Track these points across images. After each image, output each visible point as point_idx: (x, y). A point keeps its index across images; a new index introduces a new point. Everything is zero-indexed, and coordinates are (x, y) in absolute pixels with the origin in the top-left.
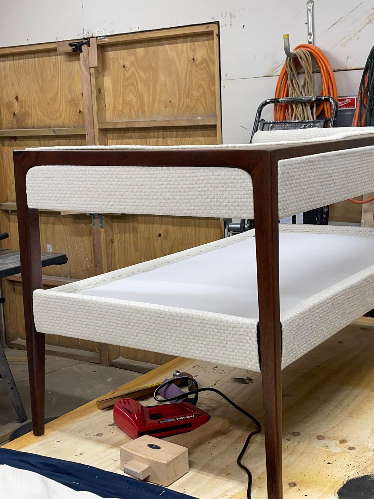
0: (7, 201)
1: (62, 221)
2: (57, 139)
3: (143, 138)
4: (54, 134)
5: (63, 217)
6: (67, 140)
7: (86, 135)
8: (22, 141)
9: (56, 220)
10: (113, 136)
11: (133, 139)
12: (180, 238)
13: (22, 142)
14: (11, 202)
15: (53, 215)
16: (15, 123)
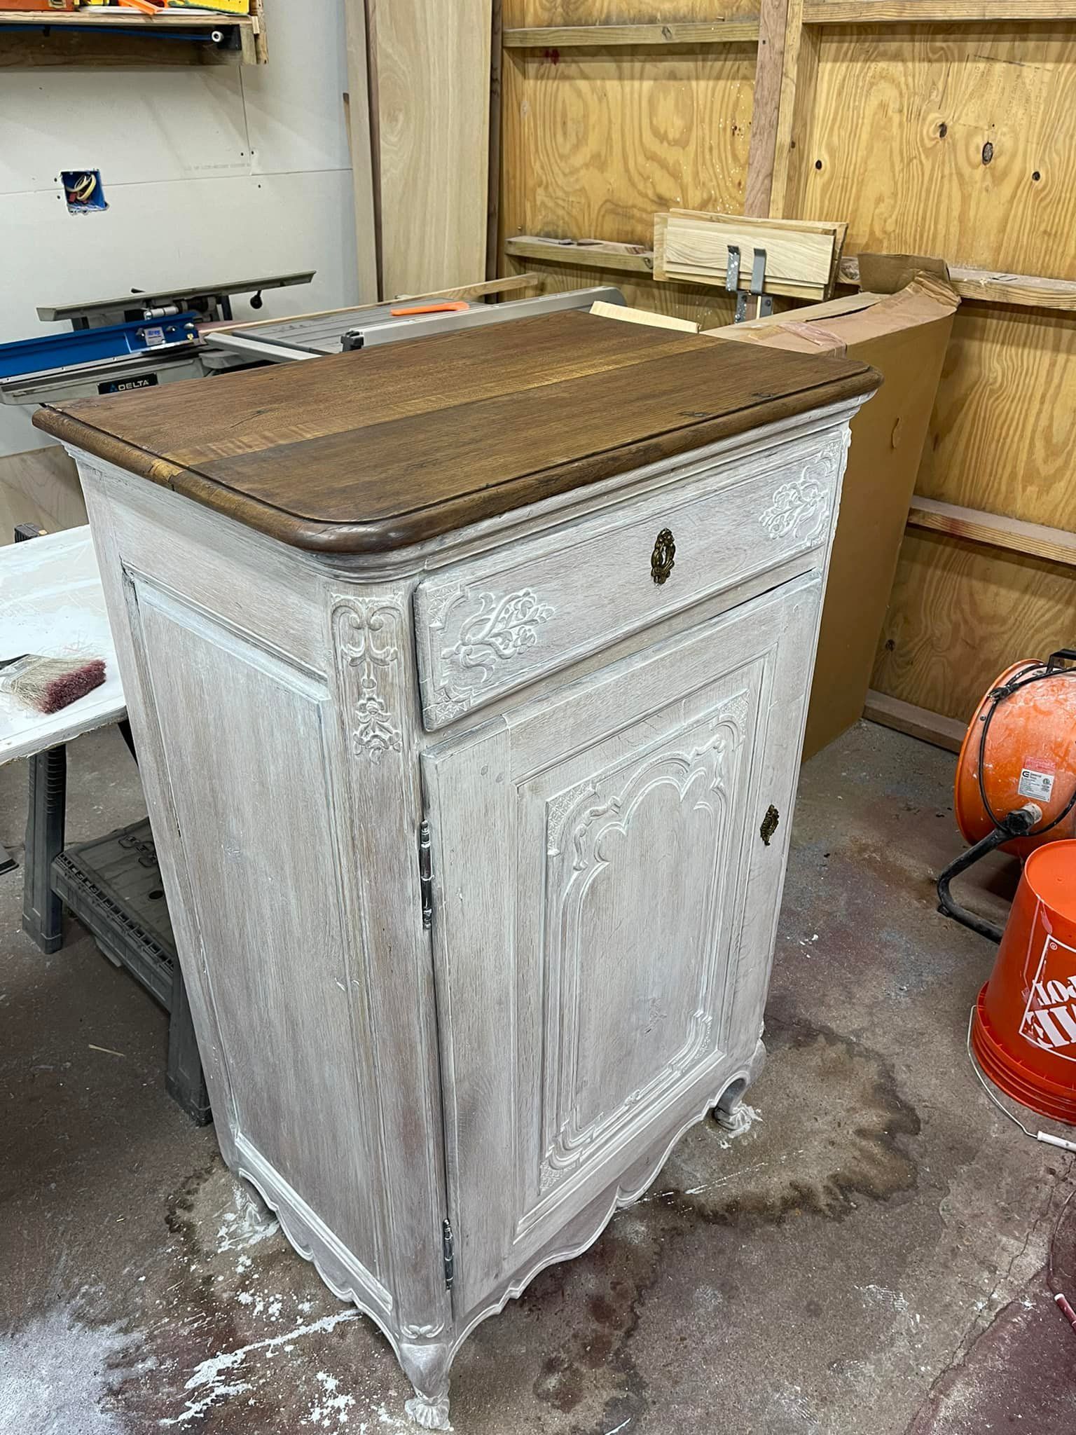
0: (522, 232)
1: (654, 298)
2: (669, 57)
3: (939, 60)
4: (663, 40)
5: (659, 288)
6: (696, 61)
7: (760, 45)
8: (574, 61)
9: (639, 293)
10: (838, 50)
11: (904, 61)
12: (996, 378)
13: (574, 65)
14: (531, 235)
15: (633, 280)
16: (560, 10)
